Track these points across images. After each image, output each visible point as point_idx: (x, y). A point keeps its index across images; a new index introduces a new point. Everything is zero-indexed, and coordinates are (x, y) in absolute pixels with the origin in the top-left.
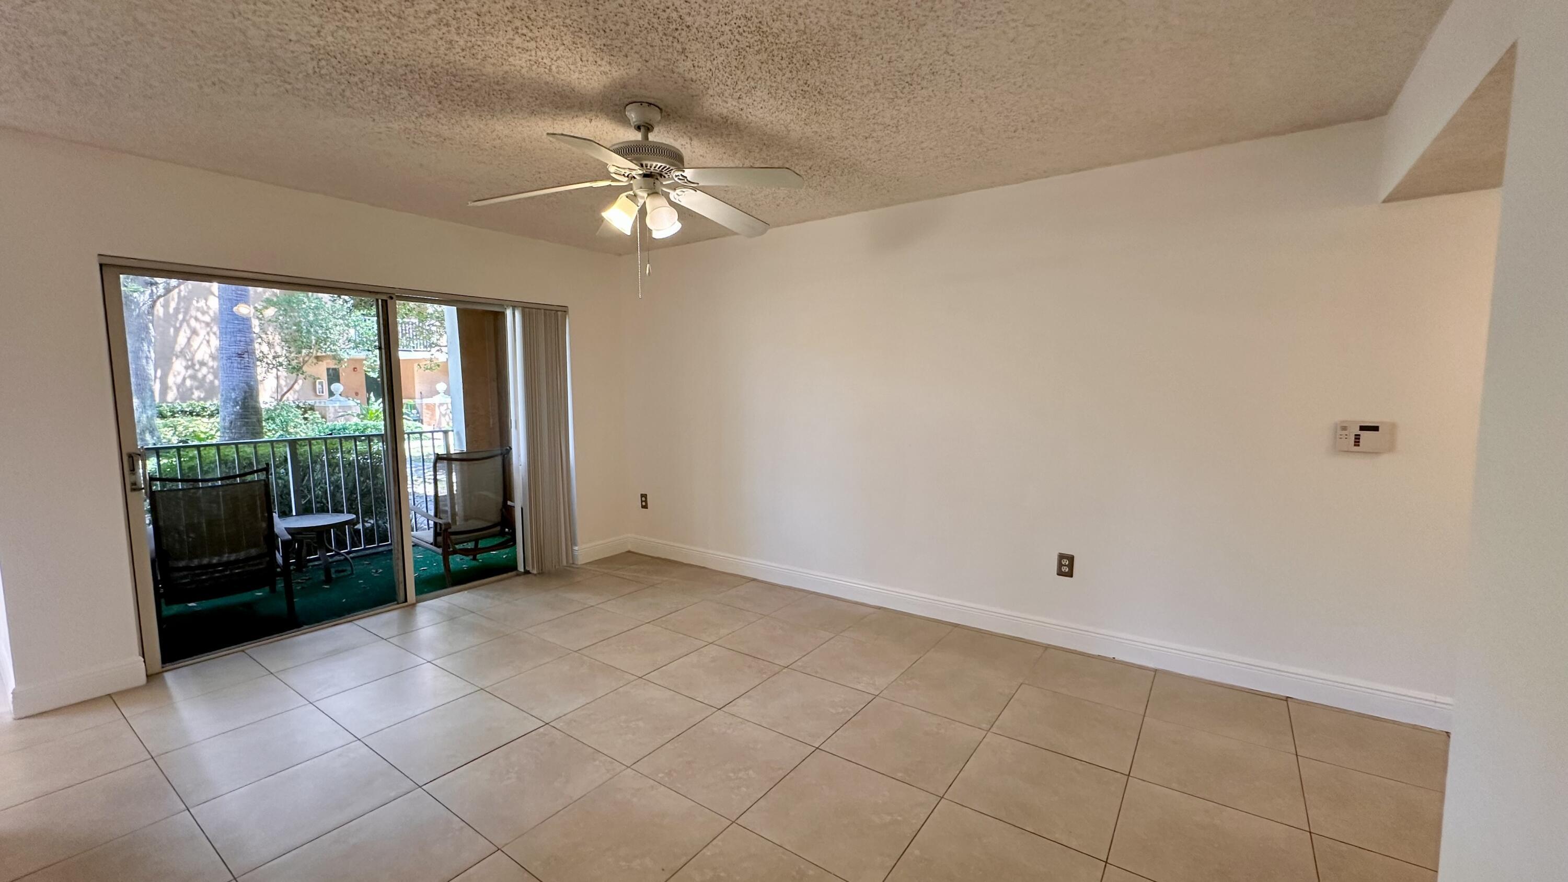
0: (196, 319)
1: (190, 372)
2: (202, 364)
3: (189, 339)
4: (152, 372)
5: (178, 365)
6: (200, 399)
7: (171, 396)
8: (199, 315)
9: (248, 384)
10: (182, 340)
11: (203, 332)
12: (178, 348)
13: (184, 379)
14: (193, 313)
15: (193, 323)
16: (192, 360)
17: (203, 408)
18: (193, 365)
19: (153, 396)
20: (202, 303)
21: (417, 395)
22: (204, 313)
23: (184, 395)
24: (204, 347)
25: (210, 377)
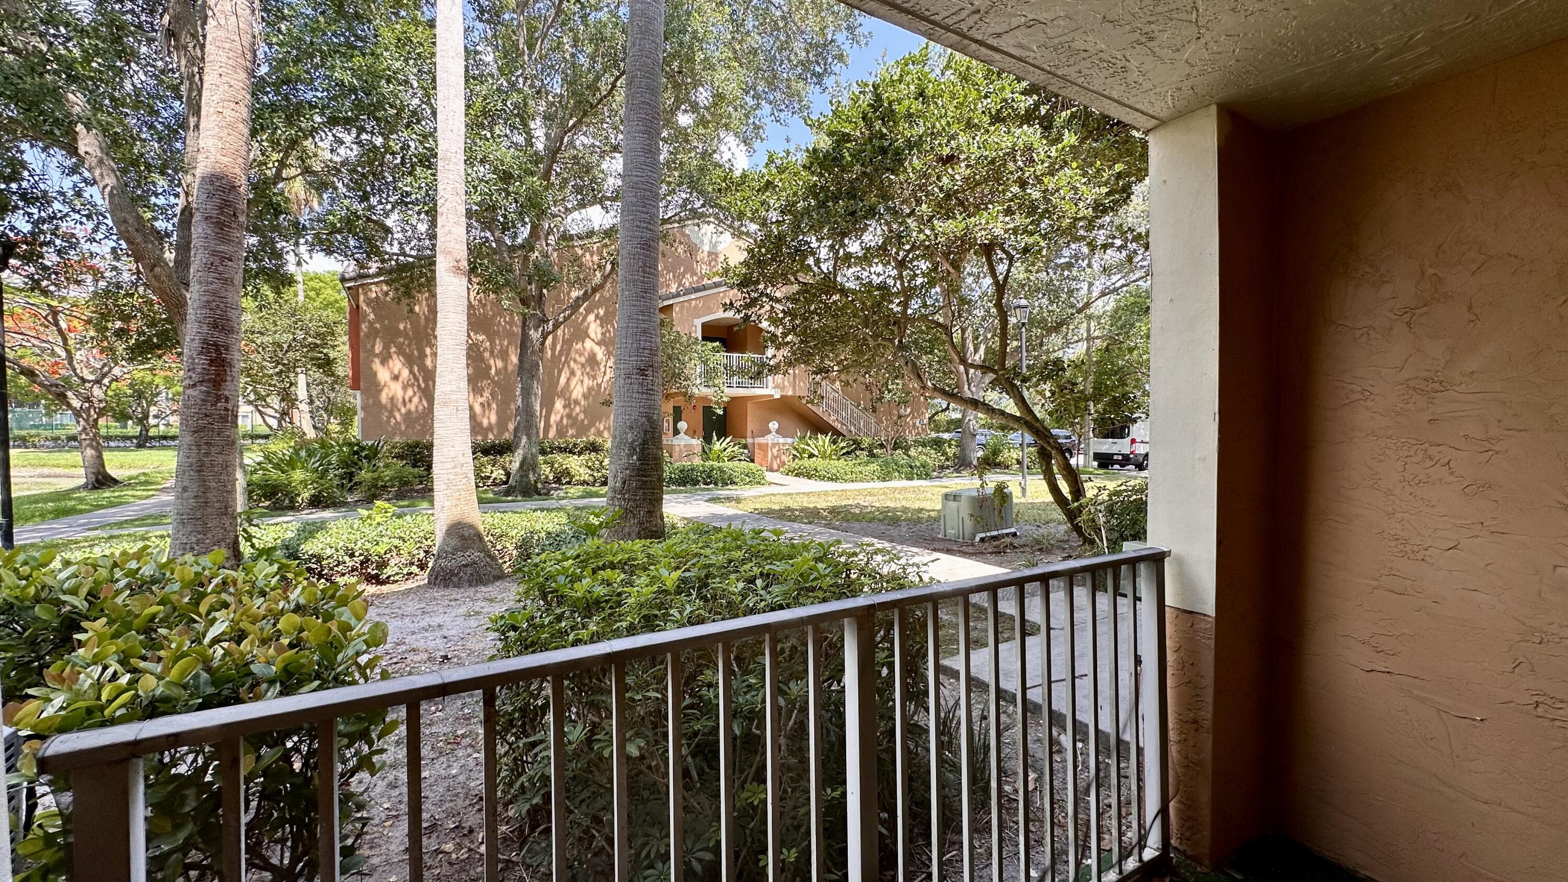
0: (575, 361)
1: (567, 410)
2: (577, 402)
3: (568, 380)
4: (538, 408)
5: (559, 405)
6: (572, 436)
7: (552, 433)
8: (577, 357)
9: (650, 419)
10: (563, 380)
11: (578, 373)
12: (559, 389)
13: (562, 418)
14: (573, 355)
15: (572, 363)
16: (569, 399)
17: (575, 445)
18: (570, 404)
19: (538, 433)
20: (579, 346)
21: (749, 434)
22: (580, 355)
23: (561, 433)
24: (579, 388)
25: (582, 416)
